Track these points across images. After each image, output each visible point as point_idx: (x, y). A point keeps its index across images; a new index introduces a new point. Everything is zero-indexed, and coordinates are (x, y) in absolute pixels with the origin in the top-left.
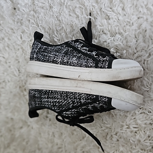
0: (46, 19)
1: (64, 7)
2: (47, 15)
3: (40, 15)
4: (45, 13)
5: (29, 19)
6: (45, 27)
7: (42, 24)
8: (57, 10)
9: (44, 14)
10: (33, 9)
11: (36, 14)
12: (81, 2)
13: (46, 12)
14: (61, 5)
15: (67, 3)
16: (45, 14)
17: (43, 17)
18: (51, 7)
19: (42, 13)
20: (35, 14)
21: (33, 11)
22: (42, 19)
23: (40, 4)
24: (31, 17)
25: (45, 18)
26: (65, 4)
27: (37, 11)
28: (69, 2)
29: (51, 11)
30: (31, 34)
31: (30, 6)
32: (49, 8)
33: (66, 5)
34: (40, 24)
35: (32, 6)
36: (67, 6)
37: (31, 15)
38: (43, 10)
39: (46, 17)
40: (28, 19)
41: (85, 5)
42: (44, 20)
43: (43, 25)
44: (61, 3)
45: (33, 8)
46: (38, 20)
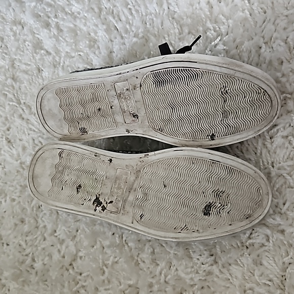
0: (33, 90)
1: (60, 69)
2: (33, 84)
3: (23, 85)
4: (31, 81)
5: (6, 93)
6: (30, 105)
7: (26, 99)
8: (49, 74)
9: (28, 83)
10: (12, 76)
11: (16, 83)
12: (86, 59)
13: (32, 79)
14: (55, 66)
15: (64, 63)
16: (30, 82)
17: (28, 88)
18: (39, 70)
19: (25, 82)
20: (14, 83)
21: (13, 79)
22: (27, 92)
23: (23, 67)
24: (7, 89)
25: (30, 89)
26: (61, 64)
27: (18, 79)
28: (66, 61)
29: (39, 77)
30: (9, 118)
31: (7, 71)
32: (37, 72)
33: (63, 66)
34: (22, 99)
35: (10, 70)
36: (65, 67)
37: (7, 86)
38: (26, 76)
39: (32, 87)
40: (3, 92)
41: (93, 64)
42: (28, 94)
43: (27, 102)
44: (55, 63)
45: (12, 74)
46: (19, 93)
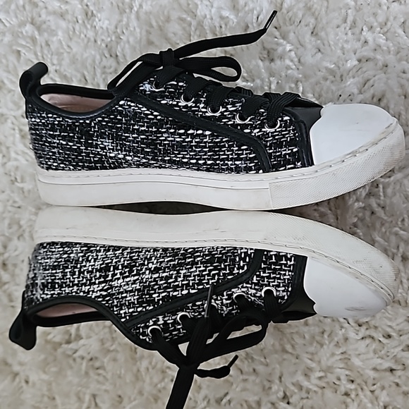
0: (74, 50)
1: (133, 16)
2: (75, 39)
3: (55, 39)
4: (71, 33)
5: (19, 49)
6: (68, 75)
7: (60, 65)
8: (110, 24)
9: (67, 36)
10: (29, 19)
11: (40, 34)
12: (186, 5)
13: (74, 29)
14: (122, 12)
15: (141, 6)
16: (69, 35)
17: (64, 43)
18: (89, 15)
19: (60, 33)
20: (36, 33)
21: (32, 23)
22: (62, 51)
23: (55, 5)
24: (24, 43)
25: (69, 46)
26: (135, 9)
27: (44, 26)
28: (146, 2)
29: (89, 27)
31: (22, 9)
32: (84, 17)
33: (137, 12)
34: (54, 65)
35: (27, 7)
36: (142, 16)
37: (24, 38)
38: (63, 24)
39: (72, 44)
40: (14, 48)
41: (199, 13)
42: (65, 55)
43: (62, 70)
44: (120, 5)
45: (30, 15)
46: (46, 52)
